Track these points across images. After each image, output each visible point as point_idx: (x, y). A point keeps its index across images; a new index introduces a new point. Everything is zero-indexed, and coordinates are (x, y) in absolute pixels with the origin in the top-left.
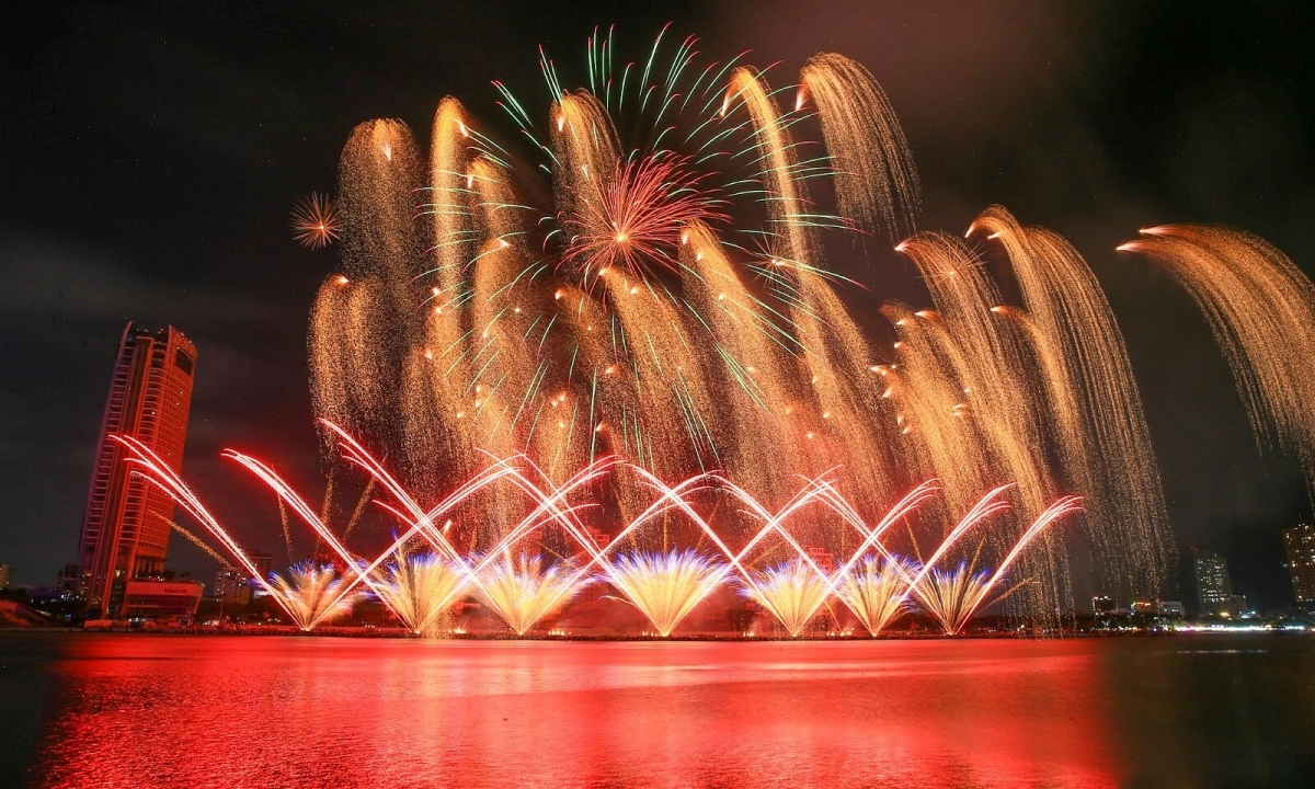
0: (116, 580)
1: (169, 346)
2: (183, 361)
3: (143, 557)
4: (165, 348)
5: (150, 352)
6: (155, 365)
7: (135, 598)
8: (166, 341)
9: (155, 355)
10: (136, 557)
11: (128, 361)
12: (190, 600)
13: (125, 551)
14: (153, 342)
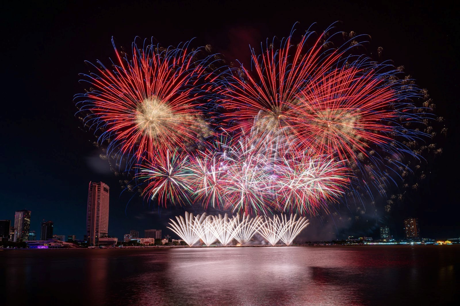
0: (96, 238)
1: (101, 186)
2: (105, 189)
3: (102, 233)
4: (100, 187)
5: (97, 188)
6: (98, 191)
7: (100, 242)
8: (100, 185)
9: (98, 189)
10: (100, 233)
11: (92, 190)
12: (114, 242)
13: (97, 232)
14: (97, 186)
